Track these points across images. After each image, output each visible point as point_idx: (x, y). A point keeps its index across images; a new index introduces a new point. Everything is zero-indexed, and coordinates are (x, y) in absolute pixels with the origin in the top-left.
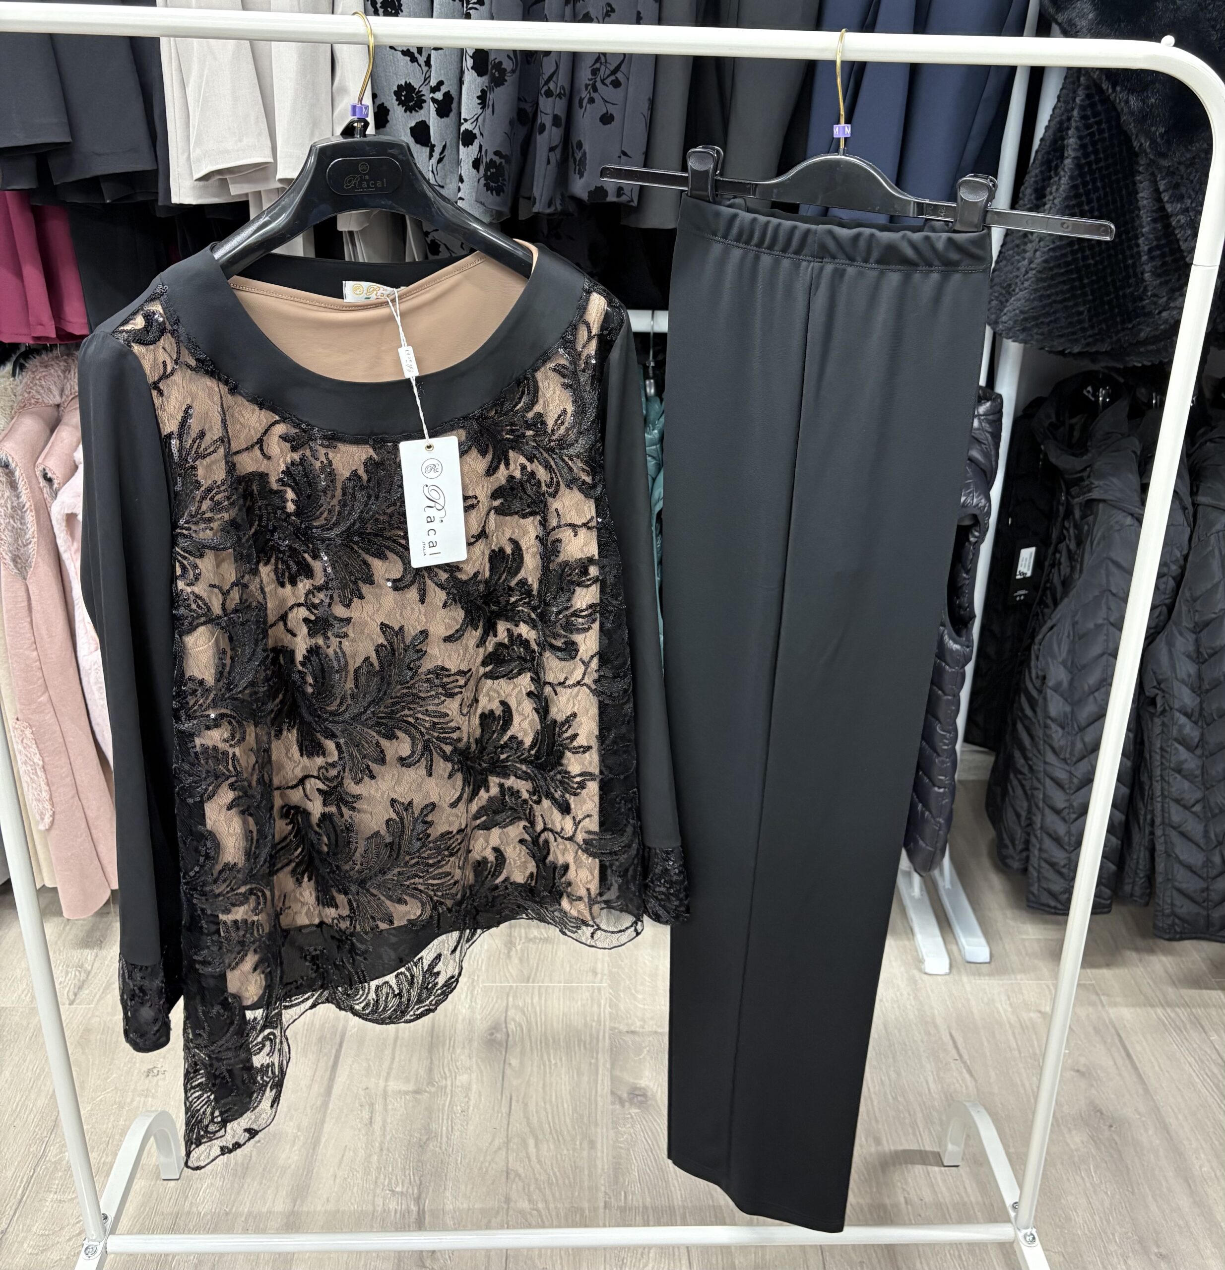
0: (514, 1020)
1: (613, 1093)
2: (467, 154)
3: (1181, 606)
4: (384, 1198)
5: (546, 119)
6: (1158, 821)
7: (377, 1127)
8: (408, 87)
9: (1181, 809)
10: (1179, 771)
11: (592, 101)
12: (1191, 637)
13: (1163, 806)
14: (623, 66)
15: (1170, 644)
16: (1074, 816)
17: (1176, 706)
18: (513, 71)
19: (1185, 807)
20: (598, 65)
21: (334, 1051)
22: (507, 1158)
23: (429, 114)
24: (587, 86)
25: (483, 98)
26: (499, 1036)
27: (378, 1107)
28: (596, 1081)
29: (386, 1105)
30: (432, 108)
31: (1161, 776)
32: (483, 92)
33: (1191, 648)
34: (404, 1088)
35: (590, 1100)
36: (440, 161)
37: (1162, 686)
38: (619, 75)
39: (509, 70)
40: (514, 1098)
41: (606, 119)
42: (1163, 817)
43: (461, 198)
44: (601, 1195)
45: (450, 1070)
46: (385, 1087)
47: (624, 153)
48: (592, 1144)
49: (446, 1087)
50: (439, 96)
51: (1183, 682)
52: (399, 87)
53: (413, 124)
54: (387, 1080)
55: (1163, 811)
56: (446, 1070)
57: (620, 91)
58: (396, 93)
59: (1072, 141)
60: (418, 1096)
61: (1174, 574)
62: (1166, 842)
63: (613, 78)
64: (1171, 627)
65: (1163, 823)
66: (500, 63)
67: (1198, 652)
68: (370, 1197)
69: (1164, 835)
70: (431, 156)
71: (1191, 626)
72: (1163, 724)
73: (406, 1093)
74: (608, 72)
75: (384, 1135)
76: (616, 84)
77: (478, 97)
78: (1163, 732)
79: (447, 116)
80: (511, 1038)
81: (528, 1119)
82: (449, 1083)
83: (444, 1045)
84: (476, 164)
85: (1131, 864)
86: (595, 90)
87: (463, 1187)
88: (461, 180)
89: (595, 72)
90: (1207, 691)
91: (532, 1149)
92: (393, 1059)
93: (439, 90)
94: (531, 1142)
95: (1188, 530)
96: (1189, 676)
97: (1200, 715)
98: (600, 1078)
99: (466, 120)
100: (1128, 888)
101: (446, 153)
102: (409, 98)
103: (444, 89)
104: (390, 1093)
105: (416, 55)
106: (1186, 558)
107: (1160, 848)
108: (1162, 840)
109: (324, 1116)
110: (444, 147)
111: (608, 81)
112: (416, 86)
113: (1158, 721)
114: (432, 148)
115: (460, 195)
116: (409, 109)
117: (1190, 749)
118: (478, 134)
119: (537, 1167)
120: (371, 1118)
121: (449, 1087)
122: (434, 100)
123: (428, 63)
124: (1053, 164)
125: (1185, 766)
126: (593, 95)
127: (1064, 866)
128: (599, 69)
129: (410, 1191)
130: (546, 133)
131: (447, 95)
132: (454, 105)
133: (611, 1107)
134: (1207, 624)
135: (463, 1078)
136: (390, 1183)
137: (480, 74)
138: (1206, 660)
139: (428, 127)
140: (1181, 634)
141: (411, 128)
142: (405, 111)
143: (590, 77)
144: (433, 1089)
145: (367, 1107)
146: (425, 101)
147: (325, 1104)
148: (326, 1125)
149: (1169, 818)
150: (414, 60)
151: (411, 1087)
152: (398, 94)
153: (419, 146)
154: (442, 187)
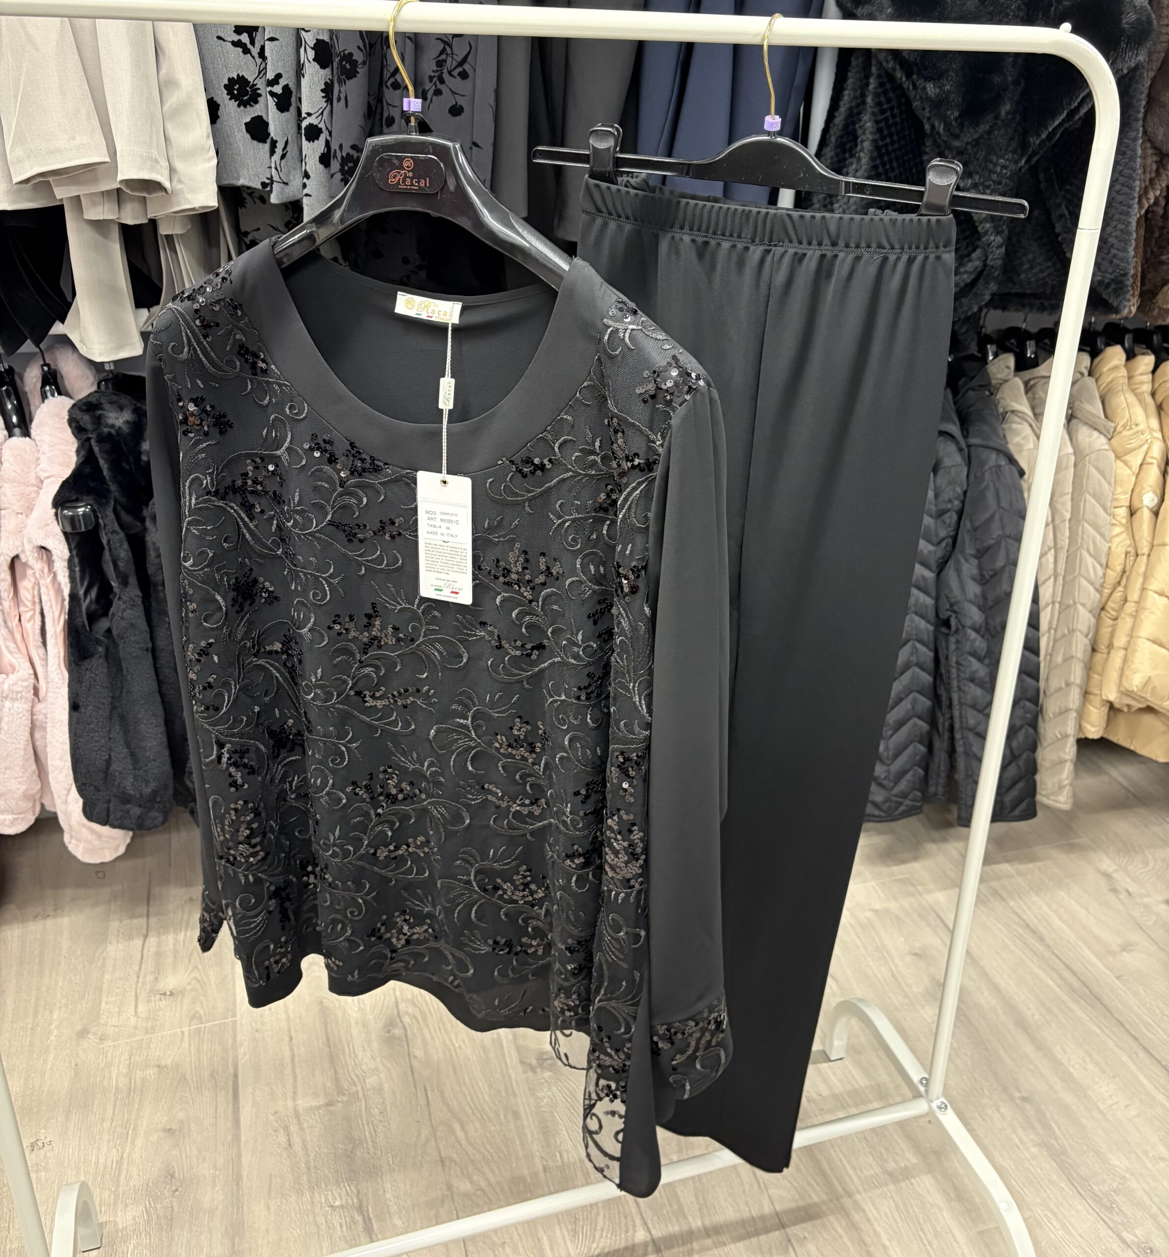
0: (407, 1013)
1: (522, 1062)
2: (313, 150)
3: (965, 537)
4: (325, 1215)
6: (957, 725)
7: (297, 1147)
8: (242, 80)
9: (975, 713)
10: (972, 680)
11: (438, 92)
12: (975, 562)
13: (961, 713)
14: (470, 58)
15: (958, 571)
16: (890, 732)
17: (968, 622)
18: (364, 63)
19: (978, 711)
20: (443, 57)
21: (231, 1083)
22: (438, 1148)
23: (267, 108)
24: (431, 78)
25: (328, 91)
26: (398, 1032)
27: (293, 1128)
28: (503, 1056)
29: (300, 1124)
30: (271, 102)
31: (959, 687)
32: (326, 83)
33: (975, 572)
34: (314, 1103)
35: (502, 1073)
36: (283, 157)
37: (955, 608)
38: (466, 66)
39: (360, 61)
40: (428, 1088)
41: (456, 111)
42: (961, 722)
43: (307, 195)
44: (537, 1160)
45: (357, 1076)
46: (295, 1107)
47: (475, 144)
48: (516, 1115)
49: (357, 1093)
50: (278, 89)
51: (971, 601)
52: (231, 81)
53: (248, 120)
54: (294, 1100)
55: (961, 717)
56: (353, 1076)
57: (468, 83)
58: (226, 86)
59: (867, 124)
60: (331, 1108)
61: (957, 508)
62: (964, 744)
63: (460, 69)
64: (957, 554)
65: (961, 727)
66: (351, 54)
67: (982, 576)
68: (311, 1217)
69: (963, 737)
70: (272, 152)
71: (973, 552)
72: (958, 642)
73: (318, 1108)
74: (455, 64)
75: (307, 1154)
76: (464, 75)
77: (322, 91)
78: (957, 648)
79: (288, 110)
80: (409, 1031)
81: (448, 1106)
82: (359, 1088)
83: (344, 1053)
84: (325, 160)
85: (934, 767)
86: (442, 81)
87: (402, 1186)
88: (307, 175)
89: (440, 64)
90: (991, 608)
91: (460, 1134)
92: (295, 1078)
93: (278, 83)
94: (457, 1126)
95: (965, 470)
96: (976, 596)
97: (987, 629)
98: (506, 1051)
99: (309, 114)
100: (932, 789)
101: (288, 149)
102: (242, 92)
103: (283, 82)
104: (301, 1112)
105: (249, 46)
106: (965, 493)
107: (960, 749)
108: (961, 742)
109: (239, 1150)
110: (287, 143)
111: (455, 73)
112: (251, 79)
113: (952, 640)
114: (274, 144)
115: (306, 191)
116: (243, 104)
117: (980, 660)
118: (324, 129)
119: (470, 1149)
120: (289, 1141)
121: (361, 1095)
122: (272, 94)
123: (262, 54)
124: (848, 146)
125: (977, 675)
126: (439, 86)
127: (885, 779)
128: (445, 61)
129: (350, 1202)
131: (286, 88)
132: (293, 99)
133: (524, 1076)
134: (987, 549)
135: (371, 1081)
136: (327, 1199)
137: (323, 67)
138: (988, 581)
139: (267, 124)
140: (966, 560)
141: (246, 124)
142: (239, 106)
143: (435, 68)
144: (345, 1098)
145: (282, 1131)
146: (260, 95)
147: (237, 1138)
148: (243, 1159)
149: (967, 722)
150: (246, 51)
151: (322, 1101)
152: (229, 87)
153: (255, 142)
154: (286, 184)
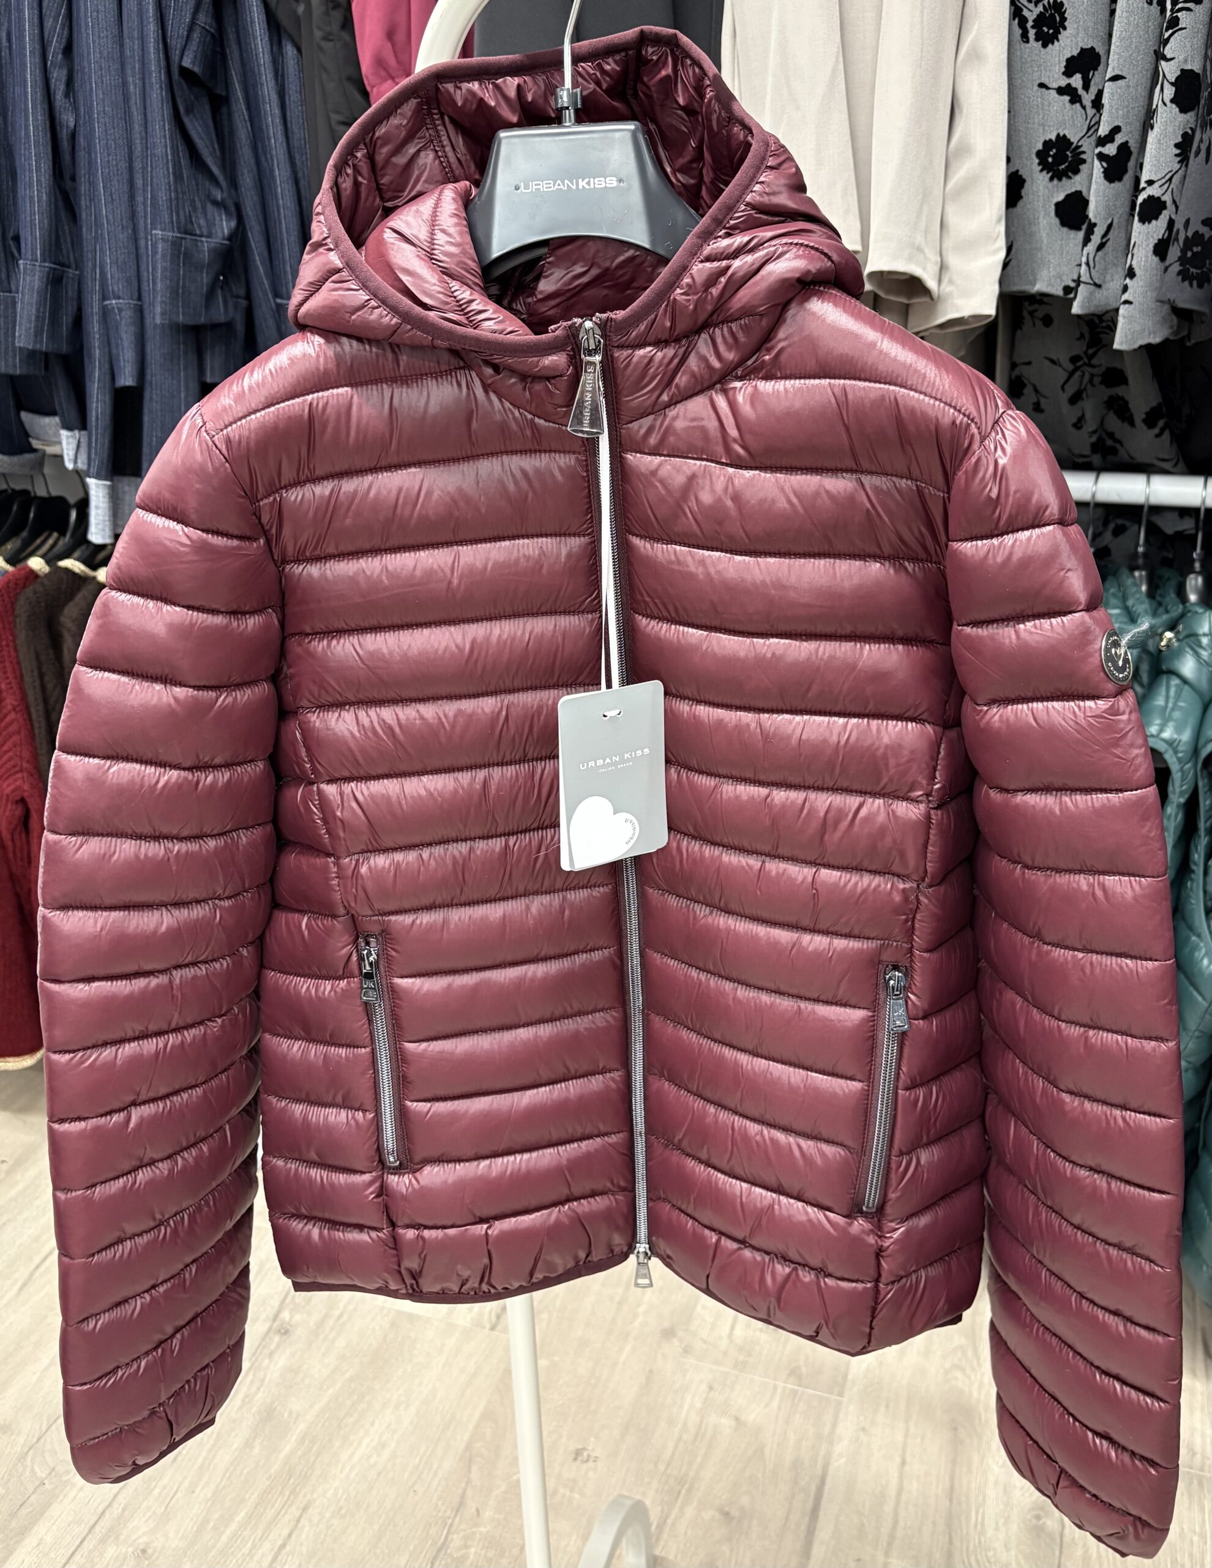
2: (1147, 236)
8: (1061, 142)
23: (1091, 178)
25: (1184, 145)
30: (1098, 168)
32: (1182, 137)
36: (1101, 247)
43: (1126, 302)
50: (1111, 149)
52: (1047, 144)
53: (1060, 197)
58: (1039, 154)
70: (1087, 240)
77: (1177, 146)
79: (1120, 179)
83: (968, 1517)
84: (1161, 249)
88: (1131, 274)
92: (895, 1521)
93: (1113, 141)
99: (1150, 183)
101: (1110, 236)
102: (1060, 158)
103: (1119, 139)
105: (1081, 91)
110: (1110, 227)
112: (1074, 139)
114: (1092, 227)
115: (1125, 297)
116: (1058, 176)
118: (1169, 203)
123: (1097, 104)
131: (1124, 148)
132: (1131, 164)
137: (1183, 110)
139: (1086, 203)
141: (1057, 204)
142: (1051, 179)
146: (1084, 161)
150: (1075, 98)
152: (1041, 155)
153: (1065, 229)
154: (1099, 286)
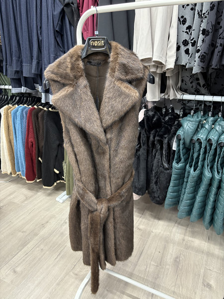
0: (182, 257)
1: (203, 283)
5: (218, 45)
7: (147, 271)
18: (211, 32)
22: (174, 289)
23: (190, 47)
27: (148, 266)
35: (197, 282)
36: (191, 57)
40: (179, 276)
43: (194, 66)
48: (195, 293)
49: (163, 267)
53: (185, 49)
54: (151, 261)
56: (164, 263)
58: (182, 42)
60: (157, 267)
73: (155, 265)
77: (202, 41)
79: (194, 46)
80: (180, 261)
84: (199, 57)
88: (195, 61)
93: (193, 40)
94: (181, 287)
98: (200, 278)
99: (198, 47)
102: (185, 43)
104: (151, 264)
105: (188, 32)
110: (192, 54)
112: (187, 40)
114: (189, 54)
118: (201, 50)
123: (191, 34)
130: (218, 48)
132: (196, 43)
133: (201, 286)
135: (168, 267)
137: (203, 35)
139: (189, 50)
142: (184, 46)
146: (189, 43)
147: (138, 261)
148: (137, 266)
153: (186, 54)
154: (190, 63)
